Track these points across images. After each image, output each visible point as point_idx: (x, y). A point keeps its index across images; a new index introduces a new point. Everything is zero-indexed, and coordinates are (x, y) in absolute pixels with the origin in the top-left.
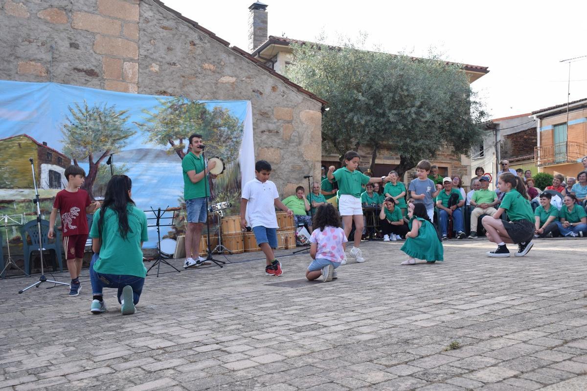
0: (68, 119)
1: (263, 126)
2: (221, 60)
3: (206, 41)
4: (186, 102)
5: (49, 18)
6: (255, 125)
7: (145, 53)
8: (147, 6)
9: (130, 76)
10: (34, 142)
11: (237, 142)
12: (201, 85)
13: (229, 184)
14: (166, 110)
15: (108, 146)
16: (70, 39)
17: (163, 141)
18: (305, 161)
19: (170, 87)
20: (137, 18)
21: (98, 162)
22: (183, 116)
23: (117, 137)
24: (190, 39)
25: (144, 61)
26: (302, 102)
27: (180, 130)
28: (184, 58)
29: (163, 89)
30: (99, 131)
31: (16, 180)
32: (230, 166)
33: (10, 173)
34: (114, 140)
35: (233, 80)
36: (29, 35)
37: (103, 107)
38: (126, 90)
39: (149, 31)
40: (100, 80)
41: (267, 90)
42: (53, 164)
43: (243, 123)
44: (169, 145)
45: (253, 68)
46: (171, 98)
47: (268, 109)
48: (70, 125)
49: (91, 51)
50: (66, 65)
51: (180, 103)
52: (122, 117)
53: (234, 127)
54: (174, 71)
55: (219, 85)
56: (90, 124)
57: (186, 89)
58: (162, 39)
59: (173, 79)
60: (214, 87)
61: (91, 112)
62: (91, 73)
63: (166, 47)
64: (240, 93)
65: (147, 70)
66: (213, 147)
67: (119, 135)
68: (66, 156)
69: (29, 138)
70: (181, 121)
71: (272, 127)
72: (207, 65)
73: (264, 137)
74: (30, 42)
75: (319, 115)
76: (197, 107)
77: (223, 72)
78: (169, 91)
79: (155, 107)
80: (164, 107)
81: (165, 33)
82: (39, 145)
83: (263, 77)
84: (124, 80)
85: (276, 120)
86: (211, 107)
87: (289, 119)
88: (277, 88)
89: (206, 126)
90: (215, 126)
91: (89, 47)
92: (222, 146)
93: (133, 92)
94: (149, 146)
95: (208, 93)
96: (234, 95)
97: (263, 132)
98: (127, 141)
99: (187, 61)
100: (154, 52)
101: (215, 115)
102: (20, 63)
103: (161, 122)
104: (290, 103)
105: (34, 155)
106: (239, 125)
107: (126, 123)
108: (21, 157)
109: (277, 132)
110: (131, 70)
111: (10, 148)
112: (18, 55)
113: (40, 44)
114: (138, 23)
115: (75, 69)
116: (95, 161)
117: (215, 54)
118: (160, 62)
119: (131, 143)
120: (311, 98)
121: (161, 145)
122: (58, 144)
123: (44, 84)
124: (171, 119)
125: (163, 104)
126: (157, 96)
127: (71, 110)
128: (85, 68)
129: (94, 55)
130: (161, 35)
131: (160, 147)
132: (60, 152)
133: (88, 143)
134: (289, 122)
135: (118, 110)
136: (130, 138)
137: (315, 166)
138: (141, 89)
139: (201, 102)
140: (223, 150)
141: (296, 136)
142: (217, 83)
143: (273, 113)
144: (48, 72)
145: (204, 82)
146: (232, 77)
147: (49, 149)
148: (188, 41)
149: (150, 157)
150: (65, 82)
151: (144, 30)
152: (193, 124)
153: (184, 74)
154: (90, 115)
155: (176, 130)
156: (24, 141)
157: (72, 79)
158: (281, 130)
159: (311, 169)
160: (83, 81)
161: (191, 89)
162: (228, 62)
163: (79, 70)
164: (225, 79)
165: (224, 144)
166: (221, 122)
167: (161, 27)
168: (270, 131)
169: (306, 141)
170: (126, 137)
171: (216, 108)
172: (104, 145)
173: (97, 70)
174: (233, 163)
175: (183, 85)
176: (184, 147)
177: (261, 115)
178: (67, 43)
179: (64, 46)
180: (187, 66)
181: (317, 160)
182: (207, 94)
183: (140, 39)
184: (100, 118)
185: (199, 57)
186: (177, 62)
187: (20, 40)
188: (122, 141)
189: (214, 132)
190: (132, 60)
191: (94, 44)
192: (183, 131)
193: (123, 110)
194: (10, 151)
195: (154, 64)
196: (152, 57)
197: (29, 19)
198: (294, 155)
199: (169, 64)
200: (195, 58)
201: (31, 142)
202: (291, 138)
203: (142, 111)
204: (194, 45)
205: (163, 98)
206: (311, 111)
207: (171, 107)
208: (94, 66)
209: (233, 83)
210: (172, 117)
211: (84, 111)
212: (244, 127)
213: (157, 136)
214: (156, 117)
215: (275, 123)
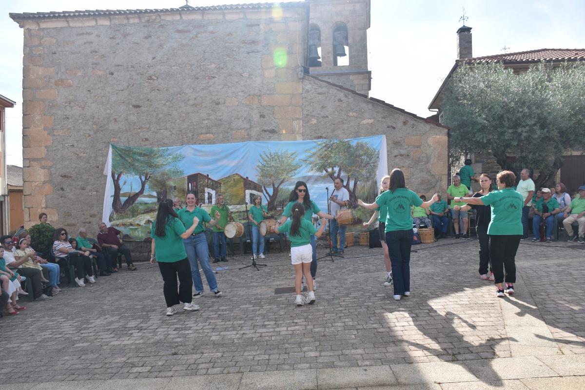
0: (259, 162)
1: (396, 152)
2: (362, 108)
3: (350, 97)
4: (335, 141)
5: (248, 102)
6: (389, 153)
7: (307, 113)
8: (307, 81)
9: (297, 129)
10: (242, 177)
11: (374, 166)
12: (346, 129)
13: (369, 197)
14: (322, 149)
15: (284, 176)
16: (260, 113)
17: (320, 170)
18: (433, 175)
19: (325, 133)
20: (301, 91)
21: (278, 187)
22: (334, 151)
23: (290, 170)
24: (338, 98)
25: (306, 119)
26: (430, 130)
27: (332, 161)
28: (334, 112)
29: (320, 135)
30: (278, 167)
31: (233, 200)
32: (369, 183)
33: (230, 196)
34: (288, 172)
35: (371, 121)
36: (237, 115)
37: (280, 151)
38: (295, 139)
39: (309, 98)
40: (278, 135)
41: (399, 124)
42: (252, 190)
43: (379, 151)
44: (324, 172)
45: (387, 111)
46: (325, 140)
47: (399, 139)
48: (261, 165)
49: (273, 118)
50: (258, 129)
51: (332, 143)
52: (293, 157)
53: (372, 155)
54: (327, 122)
55: (360, 126)
56: (273, 163)
57: (336, 133)
58: (318, 102)
59: (326, 127)
60: (356, 128)
61: (273, 156)
62: (273, 132)
63: (321, 106)
64: (378, 130)
65: (309, 124)
66: (355, 171)
67: (291, 169)
68: (259, 184)
69: (239, 175)
70: (333, 155)
71: (403, 152)
72: (351, 113)
73: (397, 160)
74: (238, 119)
75: (446, 138)
76: (344, 144)
77: (363, 117)
78: (324, 136)
79: (315, 148)
80: (320, 147)
81: (320, 97)
82: (244, 179)
83: (395, 115)
84: (293, 133)
85: (406, 147)
86: (354, 143)
87: (418, 145)
88: (408, 122)
89: (351, 156)
90: (357, 156)
91: (271, 116)
92: (363, 170)
93: (299, 140)
94: (310, 174)
95: (353, 133)
96: (372, 131)
97: (396, 156)
98: (296, 172)
99: (336, 113)
100: (313, 111)
101: (356, 148)
102: (233, 132)
103: (318, 157)
104: (418, 132)
105: (241, 185)
106: (376, 153)
107: (295, 160)
108: (235, 187)
109: (408, 155)
110: (298, 126)
111: (229, 182)
112: (232, 128)
113: (243, 119)
114: (302, 94)
115: (263, 130)
116: (276, 186)
117: (357, 105)
118: (317, 117)
119: (299, 173)
120: (437, 126)
121: (318, 172)
122: (254, 177)
123: (246, 142)
124: (325, 155)
125: (319, 145)
126: (315, 140)
127: (261, 156)
128: (269, 129)
129: (274, 120)
130: (317, 99)
131: (318, 174)
132: (256, 182)
133: (272, 176)
134: (418, 147)
135: (290, 152)
136: (298, 170)
137: (441, 178)
138: (305, 137)
139: (346, 140)
140: (364, 172)
141: (424, 157)
142: (359, 126)
143: (404, 141)
144: (248, 135)
145: (349, 125)
146: (370, 119)
147: (250, 181)
148: (337, 100)
149: (313, 180)
150: (258, 140)
151: (306, 98)
152: (341, 156)
153: (334, 123)
154: (273, 158)
155: (329, 161)
156: (237, 177)
157: (262, 137)
158: (411, 154)
159: (438, 181)
160: (268, 137)
161: (339, 132)
162: (367, 109)
163: (265, 131)
164: (365, 122)
165: (365, 168)
166: (361, 152)
167: (317, 94)
168: (401, 155)
169: (433, 160)
170: (295, 169)
171: (358, 144)
172: (282, 176)
173: (276, 129)
174: (371, 181)
175: (333, 131)
176: (335, 172)
177: (394, 144)
178: (258, 116)
179: (256, 117)
180: (336, 117)
181: (443, 173)
182: (351, 134)
183: (303, 104)
184: (279, 159)
185: (345, 109)
186: (328, 115)
187: (233, 119)
188: (292, 172)
189: (357, 160)
190: (298, 119)
191: (274, 113)
192: (334, 161)
193: (293, 152)
194: (229, 184)
195: (313, 119)
196: (311, 114)
197: (237, 105)
198: (423, 171)
199: (324, 117)
200: (342, 110)
201: (239, 177)
202: (420, 159)
203: (306, 151)
204: (341, 101)
205: (319, 141)
206: (438, 137)
207: (325, 147)
208: (274, 127)
209: (372, 123)
210: (326, 153)
211: (269, 156)
212: (380, 155)
213: (316, 167)
214: (314, 154)
215: (405, 149)
